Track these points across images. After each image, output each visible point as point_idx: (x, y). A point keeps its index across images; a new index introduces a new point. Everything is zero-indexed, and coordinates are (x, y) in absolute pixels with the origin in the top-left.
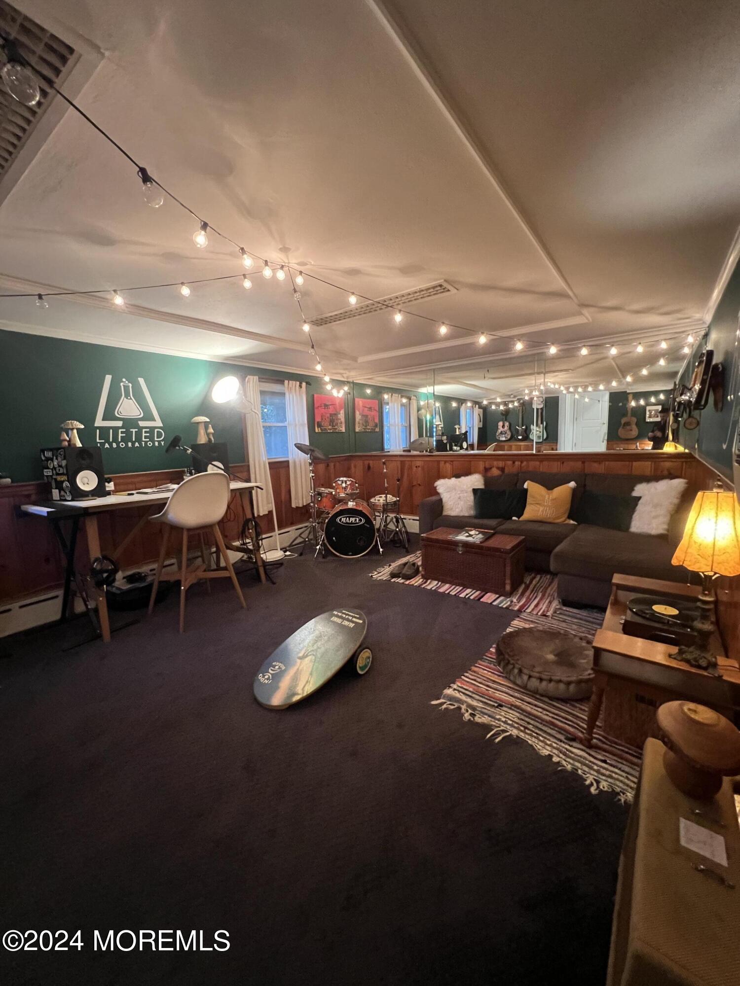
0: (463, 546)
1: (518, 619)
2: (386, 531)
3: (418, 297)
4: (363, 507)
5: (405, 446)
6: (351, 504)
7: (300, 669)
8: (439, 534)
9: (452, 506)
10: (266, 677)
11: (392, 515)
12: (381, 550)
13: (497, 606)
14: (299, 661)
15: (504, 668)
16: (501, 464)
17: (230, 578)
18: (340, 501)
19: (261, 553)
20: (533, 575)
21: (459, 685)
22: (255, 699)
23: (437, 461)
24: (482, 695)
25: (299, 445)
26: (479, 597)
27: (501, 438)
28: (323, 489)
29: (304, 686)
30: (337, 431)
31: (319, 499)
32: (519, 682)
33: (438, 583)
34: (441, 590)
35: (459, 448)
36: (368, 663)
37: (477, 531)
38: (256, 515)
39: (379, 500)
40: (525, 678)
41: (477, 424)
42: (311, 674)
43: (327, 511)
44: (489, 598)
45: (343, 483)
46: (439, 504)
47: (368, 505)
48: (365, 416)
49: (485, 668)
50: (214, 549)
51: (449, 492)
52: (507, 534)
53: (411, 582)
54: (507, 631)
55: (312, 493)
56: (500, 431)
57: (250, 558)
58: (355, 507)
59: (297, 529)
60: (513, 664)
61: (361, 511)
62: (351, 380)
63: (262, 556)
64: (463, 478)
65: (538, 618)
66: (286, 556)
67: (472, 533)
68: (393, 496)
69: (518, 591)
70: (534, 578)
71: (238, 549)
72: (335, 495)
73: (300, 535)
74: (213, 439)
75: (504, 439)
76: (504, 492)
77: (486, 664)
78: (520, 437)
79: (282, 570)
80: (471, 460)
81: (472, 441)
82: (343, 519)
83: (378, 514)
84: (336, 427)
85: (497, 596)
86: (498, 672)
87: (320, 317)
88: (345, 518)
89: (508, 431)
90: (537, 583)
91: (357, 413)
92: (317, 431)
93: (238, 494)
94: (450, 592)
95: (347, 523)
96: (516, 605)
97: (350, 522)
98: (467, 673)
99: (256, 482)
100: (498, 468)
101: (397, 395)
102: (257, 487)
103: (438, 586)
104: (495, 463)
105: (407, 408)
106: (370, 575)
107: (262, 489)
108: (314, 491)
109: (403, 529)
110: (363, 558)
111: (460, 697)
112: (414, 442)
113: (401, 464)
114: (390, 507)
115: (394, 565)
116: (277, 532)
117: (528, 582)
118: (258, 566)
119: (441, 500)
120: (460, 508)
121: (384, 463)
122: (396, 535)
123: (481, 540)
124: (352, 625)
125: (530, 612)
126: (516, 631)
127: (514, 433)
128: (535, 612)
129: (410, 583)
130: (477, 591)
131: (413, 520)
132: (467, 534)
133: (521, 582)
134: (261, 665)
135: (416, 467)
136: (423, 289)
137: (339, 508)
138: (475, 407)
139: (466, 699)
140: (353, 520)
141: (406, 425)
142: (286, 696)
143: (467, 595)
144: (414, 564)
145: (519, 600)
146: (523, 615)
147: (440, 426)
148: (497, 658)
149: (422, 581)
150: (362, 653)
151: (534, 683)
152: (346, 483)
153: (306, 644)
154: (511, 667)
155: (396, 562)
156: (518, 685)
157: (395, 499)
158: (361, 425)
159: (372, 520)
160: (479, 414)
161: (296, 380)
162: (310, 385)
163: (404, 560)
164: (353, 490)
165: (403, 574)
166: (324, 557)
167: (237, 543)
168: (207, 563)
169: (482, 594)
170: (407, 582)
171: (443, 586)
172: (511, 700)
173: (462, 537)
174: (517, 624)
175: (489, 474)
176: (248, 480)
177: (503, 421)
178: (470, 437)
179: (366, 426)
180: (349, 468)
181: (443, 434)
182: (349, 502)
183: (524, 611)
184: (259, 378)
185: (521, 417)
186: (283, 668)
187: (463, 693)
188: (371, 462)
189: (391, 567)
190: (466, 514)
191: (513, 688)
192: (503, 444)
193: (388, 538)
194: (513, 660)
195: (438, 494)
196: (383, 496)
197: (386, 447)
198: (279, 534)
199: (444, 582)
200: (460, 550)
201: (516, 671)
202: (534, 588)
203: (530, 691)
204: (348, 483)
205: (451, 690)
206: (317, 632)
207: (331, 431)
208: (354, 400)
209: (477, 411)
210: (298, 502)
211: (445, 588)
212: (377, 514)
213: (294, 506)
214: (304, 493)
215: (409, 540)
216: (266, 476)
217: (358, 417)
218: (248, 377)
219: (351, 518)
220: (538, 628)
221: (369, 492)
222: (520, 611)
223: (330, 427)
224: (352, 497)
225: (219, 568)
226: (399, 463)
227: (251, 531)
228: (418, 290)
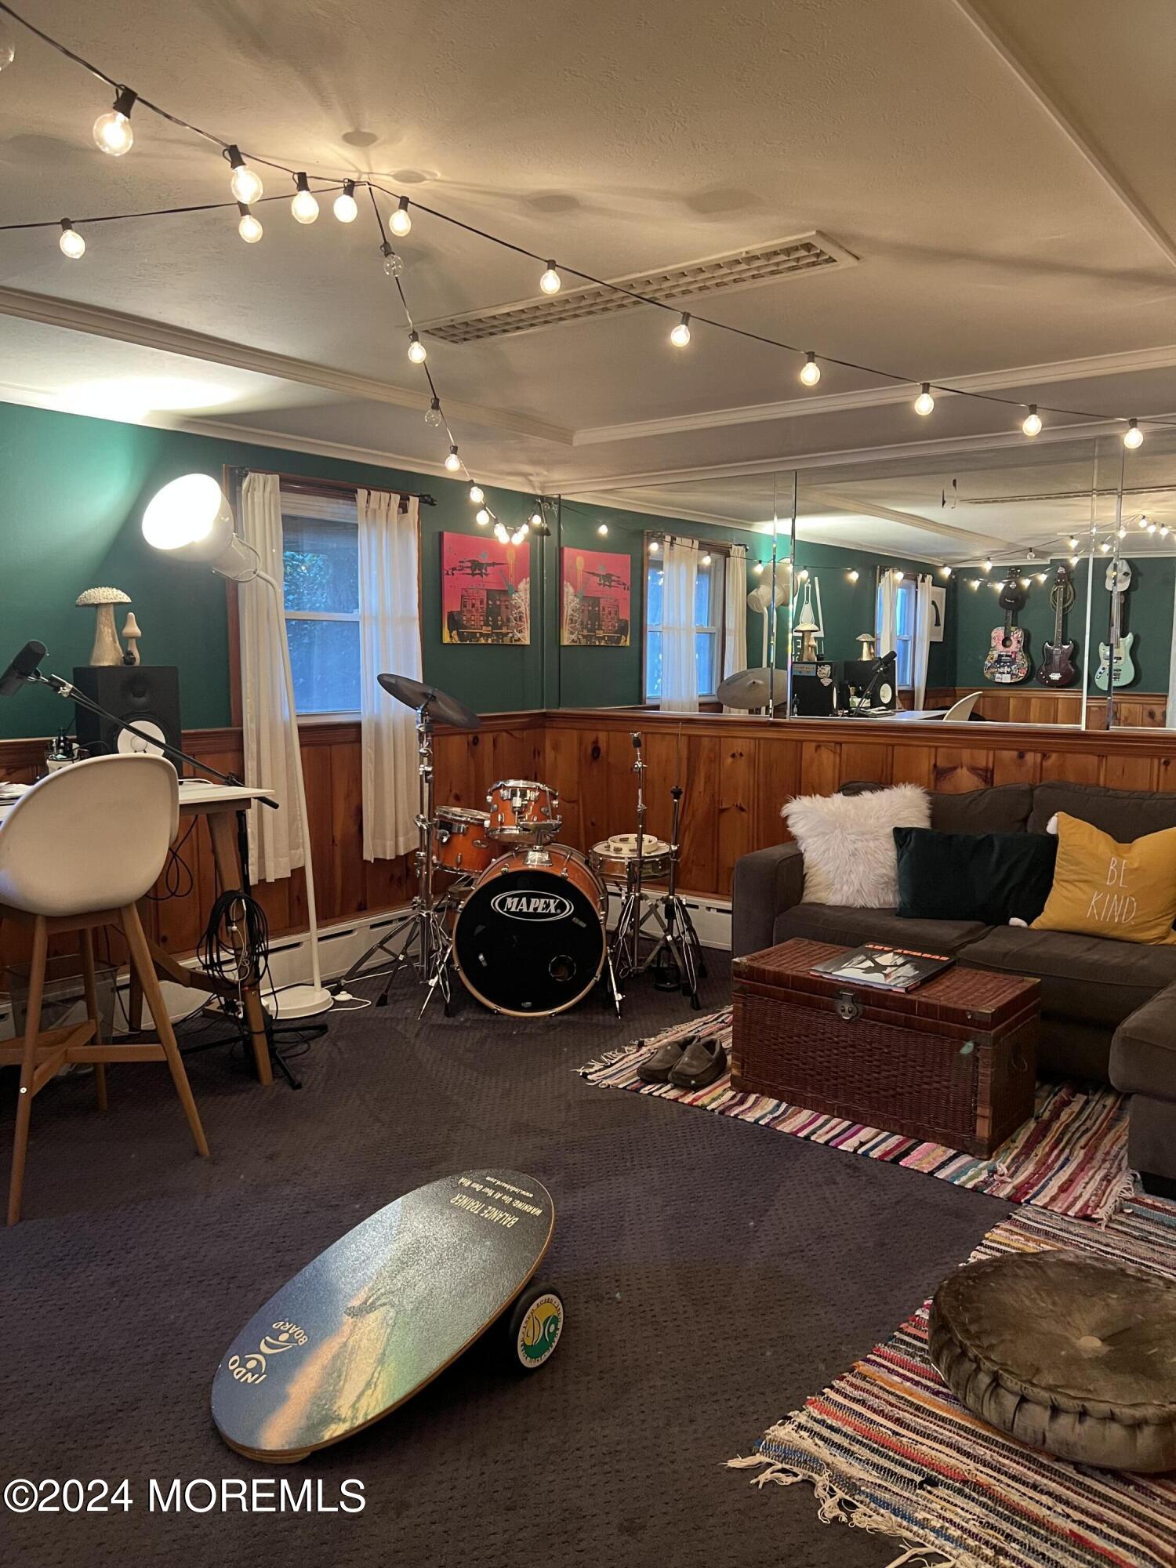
0: (853, 1000)
1: (1005, 1225)
2: (639, 941)
3: (744, 276)
4: (570, 867)
5: (705, 693)
6: (535, 859)
7: (351, 1343)
8: (785, 959)
9: (831, 875)
10: (251, 1364)
11: (654, 895)
12: (618, 997)
13: (947, 1183)
14: (347, 1319)
15: (948, 1371)
16: (983, 758)
17: (164, 1067)
18: (505, 847)
19: (262, 993)
20: (1063, 1094)
21: (816, 1414)
22: (215, 1429)
23: (797, 741)
24: (880, 1447)
25: (393, 681)
26: (896, 1153)
27: (997, 675)
28: (458, 810)
29: (359, 1398)
30: (507, 640)
31: (445, 840)
32: (990, 1412)
33: (778, 1106)
34: (786, 1128)
35: (866, 703)
36: (552, 1335)
37: (901, 955)
38: (253, 880)
39: (618, 850)
40: (1010, 1401)
41: (925, 632)
42: (381, 1361)
43: (465, 874)
44: (926, 1157)
45: (514, 794)
46: (794, 868)
47: (587, 863)
48: (590, 602)
49: (897, 1368)
50: (124, 978)
51: (824, 834)
52: (988, 968)
53: (700, 1097)
54: (972, 1260)
55: (423, 821)
56: (995, 654)
57: (230, 1006)
58: (545, 868)
59: (373, 927)
60: (976, 1360)
61: (563, 880)
62: (553, 493)
63: (264, 1002)
64: (867, 795)
65: (1064, 1225)
66: (337, 1004)
67: (885, 959)
68: (660, 838)
69: (1014, 1141)
70: (1066, 1103)
71: (194, 980)
72: (492, 829)
73: (381, 945)
74: (137, 655)
75: (1007, 679)
76: (988, 841)
77: (898, 1355)
78: (1055, 676)
79: (320, 1048)
80: (895, 741)
81: (909, 682)
82: (509, 900)
83: (615, 889)
84: (504, 630)
85: (952, 1152)
86: (932, 1380)
87: (460, 318)
88: (516, 900)
89: (1019, 657)
90: (1074, 1121)
91: (568, 589)
92: (446, 639)
93: (203, 817)
94: (813, 1132)
95: (521, 913)
96: (1003, 1182)
97: (531, 910)
98: (842, 1379)
99: (260, 786)
100: (973, 770)
101: (687, 542)
102: (262, 799)
103: (776, 1114)
104: (966, 755)
105: (716, 578)
106: (581, 1071)
107: (275, 806)
108: (431, 815)
109: (687, 938)
110: (565, 1017)
111: (813, 1449)
112: (734, 678)
113: (689, 744)
114: (648, 871)
115: (652, 1044)
116: (315, 932)
117: (1047, 1114)
118: (251, 1033)
119: (798, 859)
120: (857, 883)
121: (637, 743)
122: (664, 952)
123: (908, 984)
124: (511, 1221)
125: (1044, 1207)
126: (996, 1260)
127: (1038, 662)
128: (1057, 1208)
129: (695, 1100)
130: (894, 1133)
131: (719, 910)
132: (869, 963)
133: (1027, 1113)
134: (240, 1327)
135: (733, 756)
136: (758, 253)
137: (500, 866)
138: (923, 581)
139: (830, 1459)
140: (538, 904)
141: (713, 629)
142: (303, 1422)
143: (862, 1144)
144: (710, 1045)
145: (1015, 1167)
146: (1022, 1214)
147: (813, 635)
148: (932, 1337)
149: (734, 1097)
150: (534, 1306)
151: (1036, 1418)
152: (523, 795)
153: (372, 1269)
154: (968, 1366)
155: (659, 1037)
156: (987, 1424)
157: (665, 848)
158: (578, 626)
159: (596, 908)
160: (933, 603)
161: (389, 490)
162: (432, 504)
163: (684, 1030)
164: (543, 816)
165: (677, 1073)
166: (449, 1011)
167: (192, 963)
168: (100, 1016)
169: (907, 1145)
170: (688, 1099)
171: (794, 1115)
172: (964, 1467)
173: (854, 972)
174: (1002, 1238)
175: (947, 787)
176: (237, 778)
177: (1005, 625)
178: (904, 670)
179: (592, 630)
180: (538, 752)
181: (821, 661)
182: (531, 853)
183: (1028, 1202)
184: (281, 480)
185: (1059, 615)
186: (303, 1340)
187: (822, 1438)
188: (602, 736)
189: (644, 1049)
190: (874, 903)
191: (973, 1433)
192: (1004, 693)
193: (639, 961)
194: (978, 1347)
195: (792, 839)
196: (633, 837)
197: (651, 693)
198: (320, 939)
199: (797, 1101)
200: (846, 1010)
201: (984, 1380)
202: (1063, 1134)
203: (1023, 1444)
204: (531, 795)
205: (789, 1427)
206: (408, 1238)
207: (490, 641)
208: (561, 550)
209: (928, 594)
210: (384, 846)
211: (798, 1121)
212: (612, 888)
213: (368, 855)
214: (400, 816)
215: (702, 972)
216: (289, 766)
217: (571, 601)
218: (251, 475)
219: (533, 900)
220: (1062, 1256)
221: (593, 824)
222: (1014, 1201)
223: (486, 630)
224: (539, 836)
225: (137, 1035)
226: (683, 742)
227: (235, 928)
228: (744, 255)
